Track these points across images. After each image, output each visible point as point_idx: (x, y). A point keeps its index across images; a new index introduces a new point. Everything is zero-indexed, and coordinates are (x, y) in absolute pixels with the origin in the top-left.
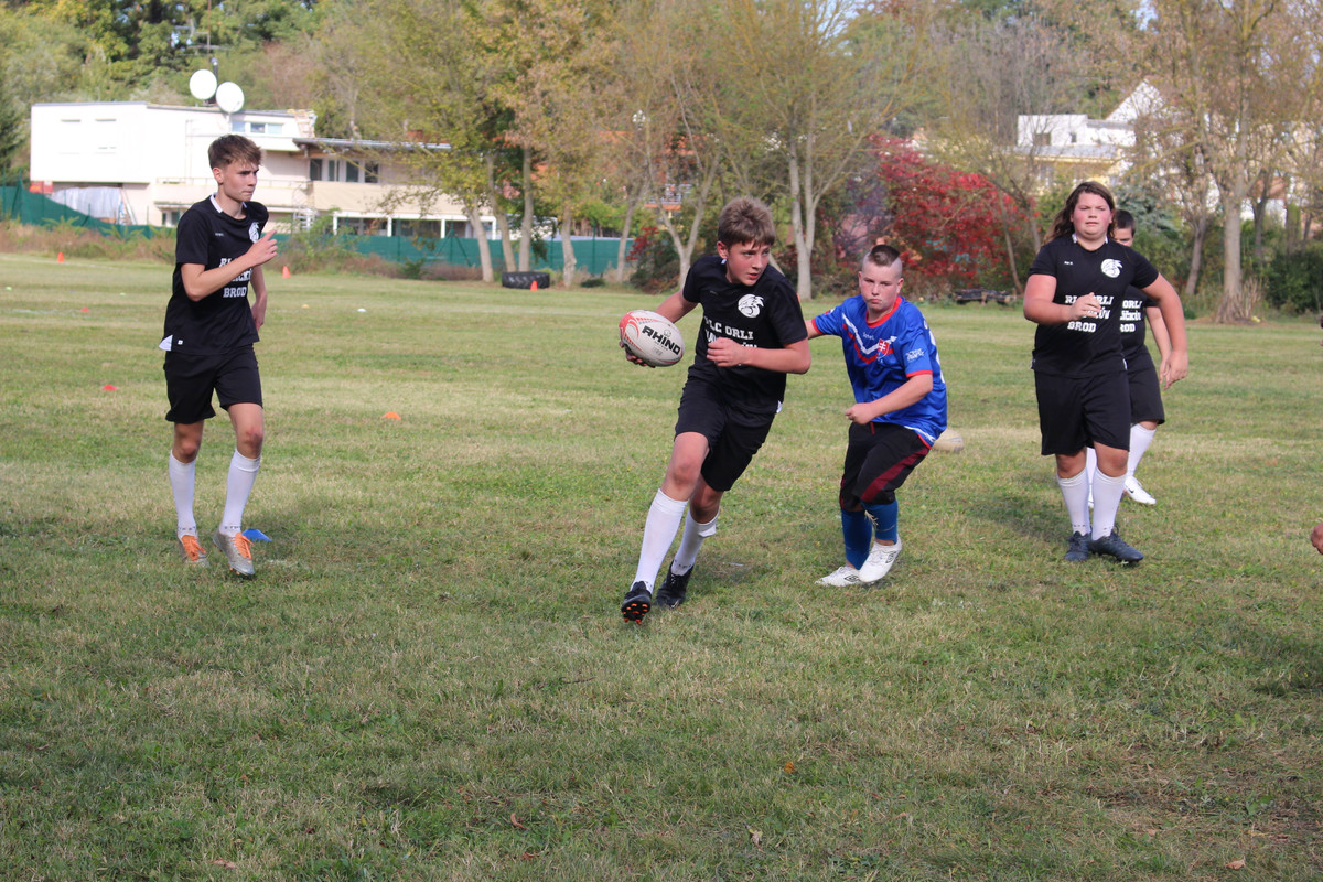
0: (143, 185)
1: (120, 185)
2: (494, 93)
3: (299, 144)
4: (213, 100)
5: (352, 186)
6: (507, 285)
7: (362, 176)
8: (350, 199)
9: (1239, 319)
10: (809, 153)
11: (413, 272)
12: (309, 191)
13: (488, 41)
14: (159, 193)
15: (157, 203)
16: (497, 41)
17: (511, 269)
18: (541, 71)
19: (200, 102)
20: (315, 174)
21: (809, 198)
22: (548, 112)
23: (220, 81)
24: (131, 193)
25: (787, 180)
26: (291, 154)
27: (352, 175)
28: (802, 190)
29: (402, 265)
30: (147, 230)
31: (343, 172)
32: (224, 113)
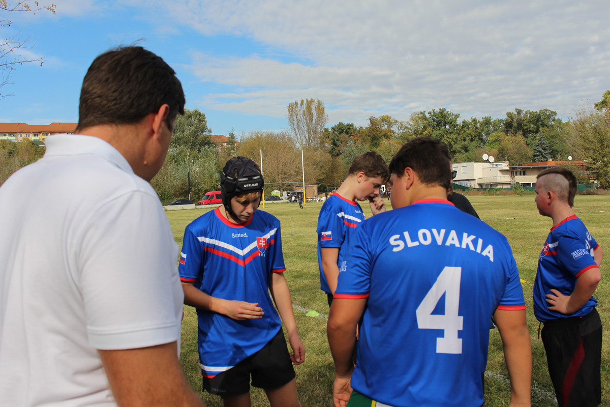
0: (473, 180)
1: (468, 180)
3: (510, 168)
4: (488, 160)
5: (521, 176)
7: (522, 174)
8: (521, 179)
12: (512, 178)
14: (477, 181)
15: (478, 183)
19: (484, 161)
20: (513, 174)
23: (489, 156)
26: (507, 170)
30: (476, 189)
32: (490, 163)
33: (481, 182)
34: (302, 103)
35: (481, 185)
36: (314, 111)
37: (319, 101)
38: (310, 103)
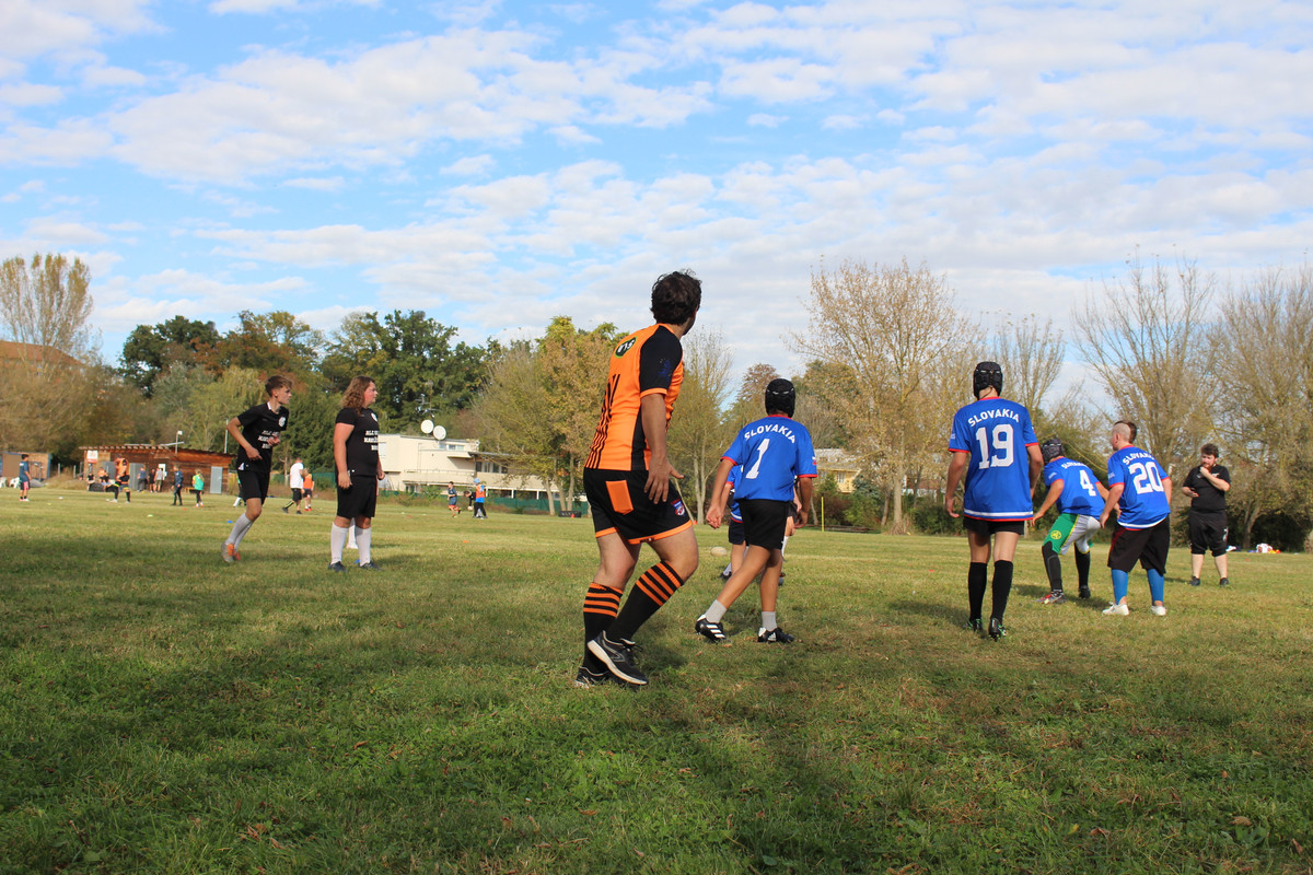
0: (399, 473)
2: (556, 426)
3: (470, 454)
4: (432, 434)
5: (494, 474)
6: (560, 516)
7: (500, 470)
8: (491, 481)
9: (900, 533)
10: (703, 456)
11: (520, 512)
12: (475, 476)
13: (554, 402)
14: (405, 477)
15: (405, 482)
16: (558, 403)
17: (564, 509)
18: (578, 416)
19: (423, 434)
20: (478, 469)
21: (703, 477)
22: (582, 436)
23: (435, 425)
24: (392, 476)
25: (693, 468)
26: (467, 459)
27: (496, 470)
28: (700, 472)
29: (515, 509)
30: (397, 493)
31: (491, 469)
32: (436, 440)
33: (411, 478)
34: (36, 262)
35: (411, 486)
36: (64, 283)
37: (77, 262)
38: (55, 265)
